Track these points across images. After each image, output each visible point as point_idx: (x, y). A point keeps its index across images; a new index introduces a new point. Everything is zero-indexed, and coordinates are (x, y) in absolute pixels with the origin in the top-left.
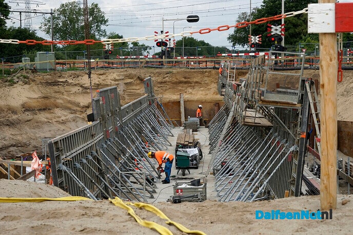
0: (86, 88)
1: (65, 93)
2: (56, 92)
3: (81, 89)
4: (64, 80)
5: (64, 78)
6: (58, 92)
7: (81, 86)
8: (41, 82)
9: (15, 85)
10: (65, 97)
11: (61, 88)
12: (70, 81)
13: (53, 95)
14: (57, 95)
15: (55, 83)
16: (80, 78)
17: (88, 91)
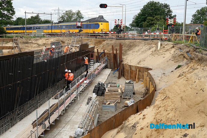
0: (39, 45)
1: (30, 47)
2: (26, 46)
3: (37, 45)
4: (31, 41)
5: (31, 40)
6: (27, 46)
7: (38, 44)
8: (20, 42)
9: (8, 43)
10: (30, 48)
11: (29, 45)
12: (33, 42)
13: (25, 47)
14: (26, 48)
15: (27, 43)
16: (38, 40)
17: (40, 46)
